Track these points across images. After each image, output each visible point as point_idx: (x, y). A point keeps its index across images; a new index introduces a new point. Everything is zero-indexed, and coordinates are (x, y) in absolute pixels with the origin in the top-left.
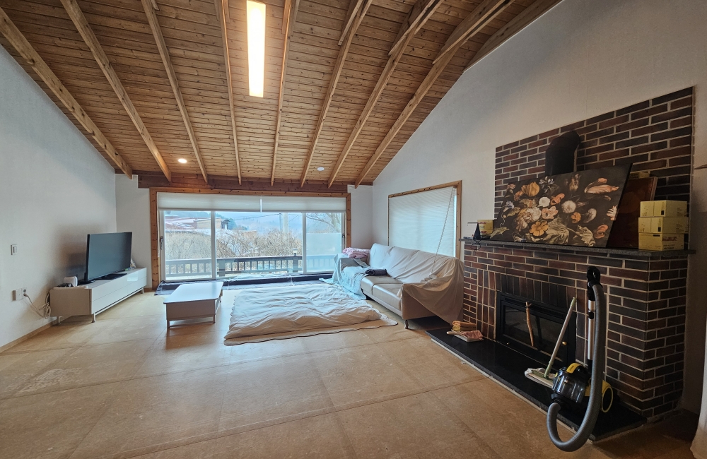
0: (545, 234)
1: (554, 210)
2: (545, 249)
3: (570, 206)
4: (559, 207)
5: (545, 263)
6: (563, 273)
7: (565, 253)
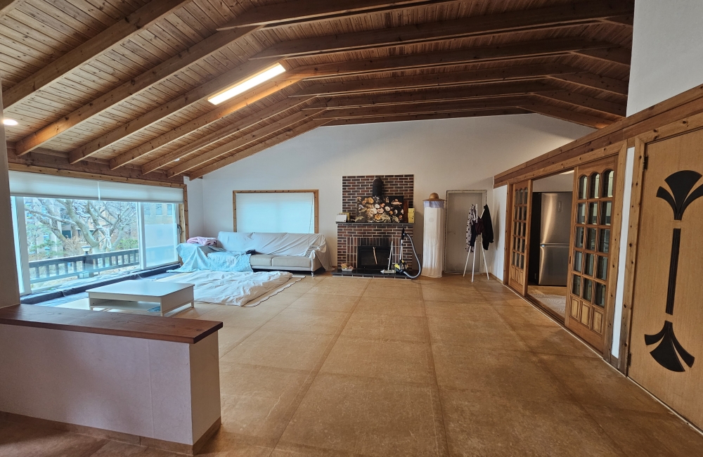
0: (381, 219)
1: (382, 210)
2: (381, 225)
3: (388, 208)
4: (384, 208)
5: (381, 230)
6: (388, 233)
7: (389, 226)
